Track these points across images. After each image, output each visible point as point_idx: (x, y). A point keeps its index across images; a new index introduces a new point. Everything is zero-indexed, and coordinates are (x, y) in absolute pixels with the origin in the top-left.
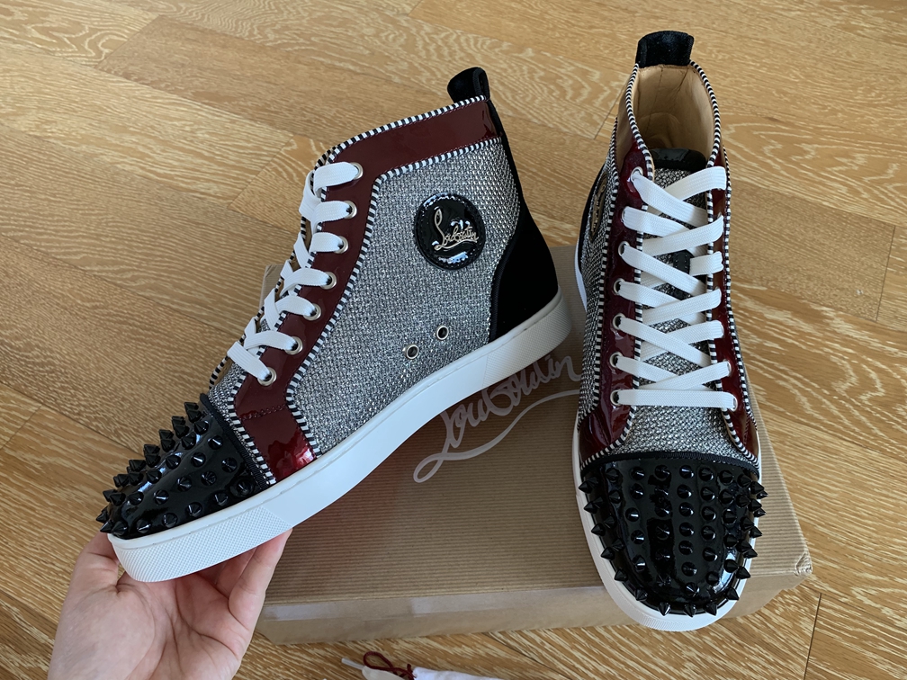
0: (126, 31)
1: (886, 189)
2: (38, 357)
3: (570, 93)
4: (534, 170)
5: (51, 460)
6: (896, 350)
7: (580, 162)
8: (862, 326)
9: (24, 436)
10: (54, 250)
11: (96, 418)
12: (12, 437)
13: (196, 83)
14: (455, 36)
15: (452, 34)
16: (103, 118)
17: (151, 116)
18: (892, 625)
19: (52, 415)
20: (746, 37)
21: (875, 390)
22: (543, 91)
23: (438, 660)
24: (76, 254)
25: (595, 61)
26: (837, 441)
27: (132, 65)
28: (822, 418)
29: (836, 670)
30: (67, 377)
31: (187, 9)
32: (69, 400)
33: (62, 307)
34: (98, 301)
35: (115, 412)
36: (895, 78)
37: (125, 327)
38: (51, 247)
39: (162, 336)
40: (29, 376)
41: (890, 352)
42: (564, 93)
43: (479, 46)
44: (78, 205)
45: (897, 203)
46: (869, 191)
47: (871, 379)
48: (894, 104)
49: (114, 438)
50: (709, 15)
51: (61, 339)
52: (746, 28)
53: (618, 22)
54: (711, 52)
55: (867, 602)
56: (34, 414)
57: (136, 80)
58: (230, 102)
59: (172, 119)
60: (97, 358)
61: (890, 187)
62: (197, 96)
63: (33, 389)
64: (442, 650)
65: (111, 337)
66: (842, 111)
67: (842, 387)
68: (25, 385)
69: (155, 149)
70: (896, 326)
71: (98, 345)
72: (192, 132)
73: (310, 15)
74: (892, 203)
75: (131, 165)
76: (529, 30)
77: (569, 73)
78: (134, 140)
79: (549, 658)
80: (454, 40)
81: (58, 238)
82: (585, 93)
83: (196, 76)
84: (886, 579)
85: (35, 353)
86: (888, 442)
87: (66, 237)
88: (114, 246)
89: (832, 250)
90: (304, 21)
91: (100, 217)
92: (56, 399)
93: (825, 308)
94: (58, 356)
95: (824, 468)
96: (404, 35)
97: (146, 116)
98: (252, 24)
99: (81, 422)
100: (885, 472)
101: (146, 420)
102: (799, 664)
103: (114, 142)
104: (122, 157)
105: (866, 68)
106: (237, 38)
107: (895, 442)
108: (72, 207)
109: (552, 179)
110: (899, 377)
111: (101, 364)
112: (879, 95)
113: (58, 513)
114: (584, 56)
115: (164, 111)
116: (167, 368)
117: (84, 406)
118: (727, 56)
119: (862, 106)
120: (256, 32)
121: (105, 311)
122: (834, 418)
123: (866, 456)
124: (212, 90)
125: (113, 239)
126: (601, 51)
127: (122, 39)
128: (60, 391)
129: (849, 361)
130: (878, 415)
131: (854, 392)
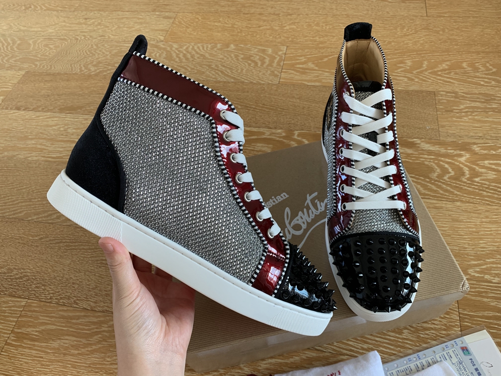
0: (10, 84)
1: (425, 74)
2: (17, 274)
3: (259, 63)
4: (254, 107)
5: (43, 328)
6: (453, 151)
7: (276, 97)
8: (434, 144)
9: (23, 319)
10: (7, 214)
11: (61, 298)
12: (16, 322)
13: (59, 103)
14: (191, 47)
15: (189, 46)
16: (11, 135)
17: (39, 127)
18: (491, 282)
19: (35, 303)
20: (337, 15)
21: (449, 173)
22: (245, 65)
23: (284, 368)
24: (20, 213)
25: (267, 43)
26: (440, 202)
27: (19, 102)
28: (429, 193)
29: (472, 312)
30: (38, 281)
31: (40, 65)
32: (43, 293)
33: (22, 244)
34: (42, 235)
35: (71, 292)
36: (413, 19)
37: (61, 244)
38: (4, 213)
39: (84, 244)
40: (15, 286)
41: (451, 153)
42: (256, 63)
43: (205, 49)
44: (13, 186)
45: (432, 80)
46: (418, 78)
47: (446, 168)
48: (416, 32)
49: (75, 306)
50: (316, 8)
51: (27, 261)
52: (336, 11)
53: (272, 21)
54: (323, 26)
55: (477, 275)
56: (25, 306)
57: (24, 110)
58: (81, 109)
59: (51, 126)
60: (51, 266)
61: (426, 73)
62: (61, 110)
63: (20, 293)
64: (284, 363)
65: (56, 252)
66: (393, 41)
67: (434, 176)
68: (14, 292)
69: (47, 145)
70: (450, 139)
71: (49, 258)
72: (65, 130)
73: (110, 53)
74: (430, 81)
75: (36, 156)
76: (228, 35)
77: (257, 53)
78: (33, 142)
79: (338, 349)
80: (192, 49)
81: (7, 207)
82: (267, 61)
83: (57, 100)
84: (482, 261)
85: (14, 272)
86: (463, 196)
87: (12, 205)
88: (41, 203)
89: (409, 110)
90: (108, 57)
91: (28, 189)
92: (35, 294)
93: (415, 140)
94: (28, 271)
95: (438, 217)
96: (164, 52)
97: (36, 128)
98: (80, 65)
99: (54, 302)
100: (466, 211)
101: (90, 291)
102: (455, 314)
103: (22, 146)
104: (29, 153)
105: (398, 18)
106: (73, 74)
107: (466, 195)
108: (10, 188)
109: (264, 109)
110: (458, 164)
111: (54, 268)
112: (408, 30)
113: (56, 355)
114: (261, 42)
115: (45, 123)
116: (92, 260)
117: (52, 293)
118: (331, 27)
119: (401, 37)
120: (83, 69)
121: (48, 239)
122: (435, 191)
123: (455, 206)
124: (69, 105)
125: (39, 199)
126: (268, 38)
127: (8, 89)
128: (36, 289)
129: (433, 162)
130: (454, 185)
131: (440, 176)
